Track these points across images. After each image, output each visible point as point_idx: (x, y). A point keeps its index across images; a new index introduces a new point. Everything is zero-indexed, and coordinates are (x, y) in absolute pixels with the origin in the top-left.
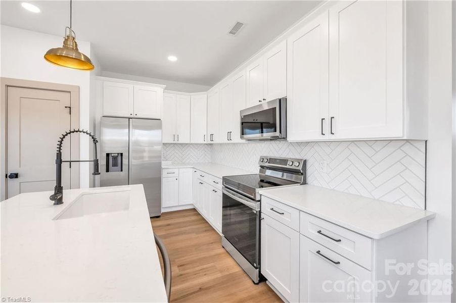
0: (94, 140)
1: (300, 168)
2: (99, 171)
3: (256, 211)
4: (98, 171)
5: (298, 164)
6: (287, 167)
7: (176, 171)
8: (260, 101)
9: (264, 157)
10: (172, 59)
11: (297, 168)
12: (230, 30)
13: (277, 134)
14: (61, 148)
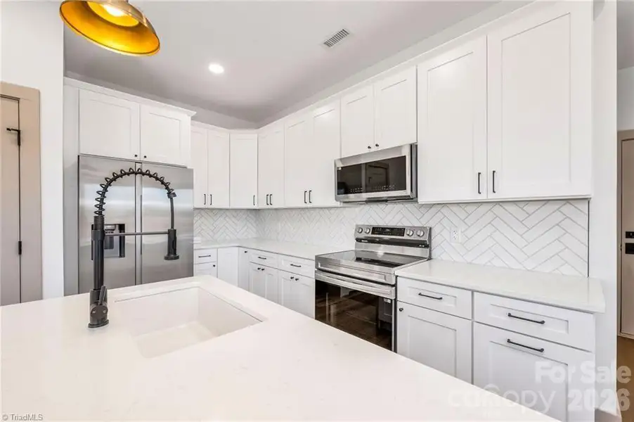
0: (169, 193)
1: (426, 238)
2: (178, 253)
3: (391, 300)
4: (175, 254)
5: (422, 234)
6: (406, 237)
7: (212, 252)
8: (369, 147)
9: (363, 225)
10: (216, 69)
11: (421, 239)
12: (326, 39)
13: (407, 192)
14: (104, 206)
